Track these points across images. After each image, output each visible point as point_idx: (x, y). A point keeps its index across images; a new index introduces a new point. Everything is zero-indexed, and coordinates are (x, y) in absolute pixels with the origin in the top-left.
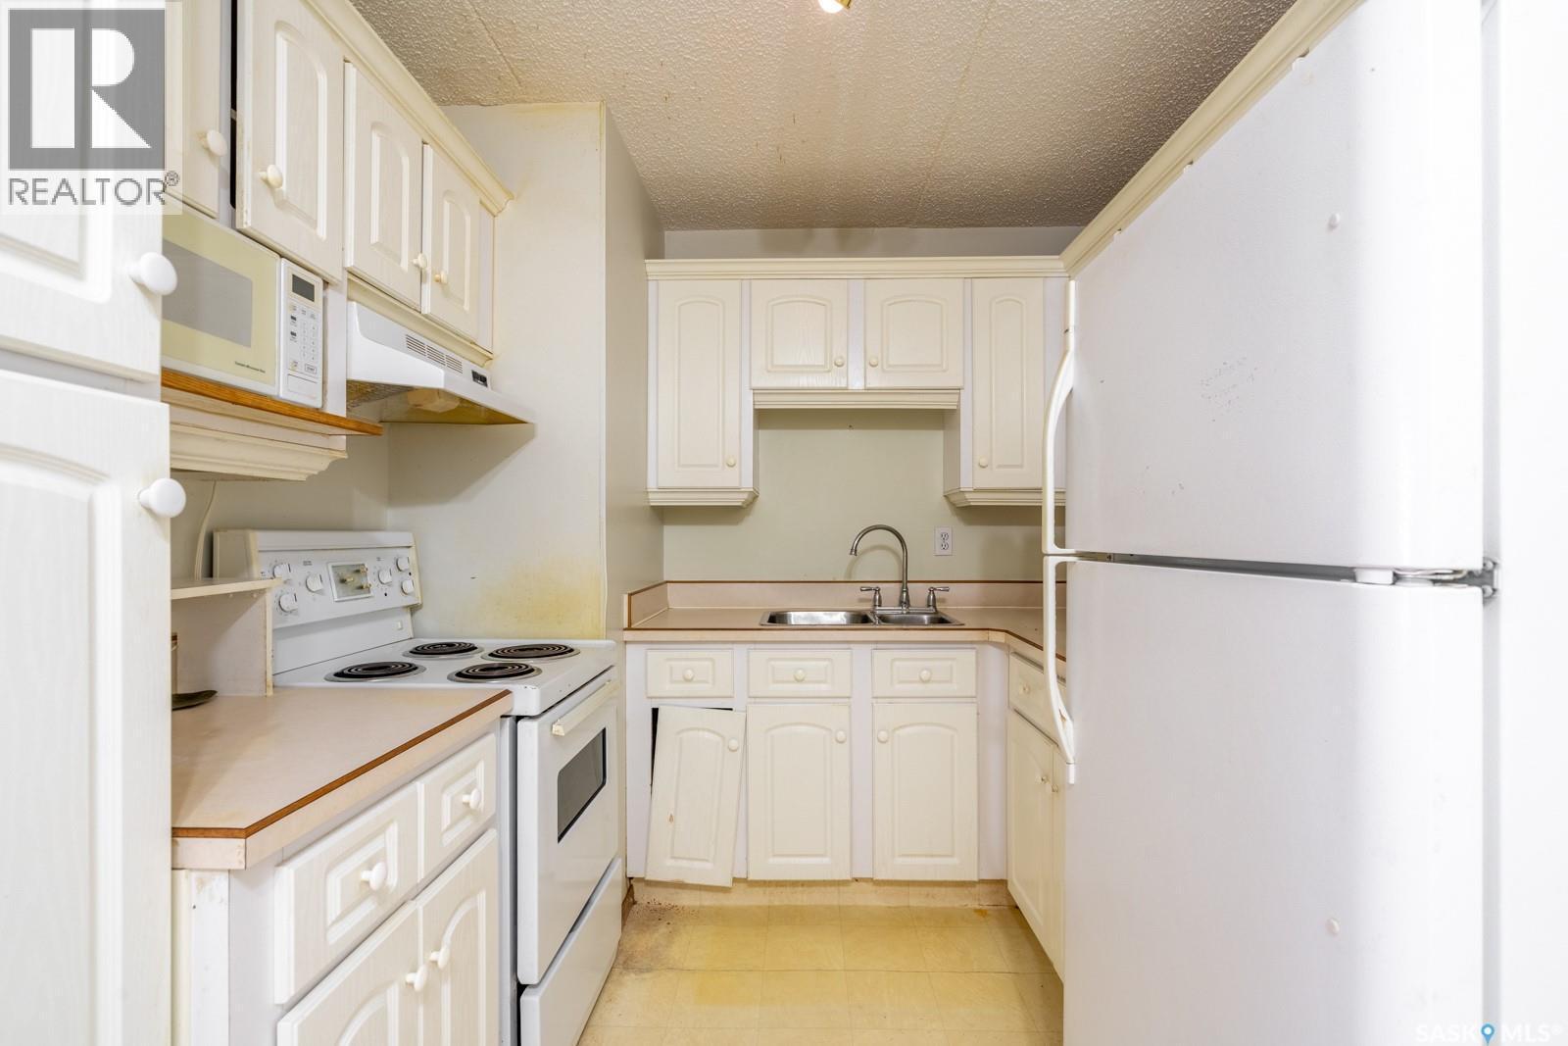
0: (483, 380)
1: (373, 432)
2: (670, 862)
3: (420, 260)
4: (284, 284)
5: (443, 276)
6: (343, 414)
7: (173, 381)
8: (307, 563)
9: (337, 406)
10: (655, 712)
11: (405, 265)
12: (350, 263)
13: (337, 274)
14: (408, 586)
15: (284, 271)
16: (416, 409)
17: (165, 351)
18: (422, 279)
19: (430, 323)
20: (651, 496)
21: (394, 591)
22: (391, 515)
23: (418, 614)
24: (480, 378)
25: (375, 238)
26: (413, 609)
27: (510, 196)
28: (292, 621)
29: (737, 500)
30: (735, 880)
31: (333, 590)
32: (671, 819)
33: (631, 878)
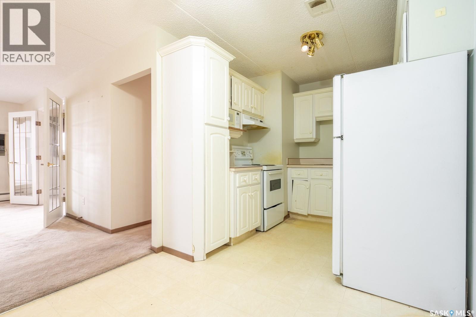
0: (262, 122)
1: (245, 131)
2: (295, 209)
3: (252, 106)
4: (236, 114)
5: (255, 107)
6: (242, 129)
7: (230, 128)
8: (238, 150)
9: (241, 128)
10: (293, 180)
11: (250, 107)
12: (243, 109)
13: (241, 111)
14: (251, 156)
15: (236, 112)
16: (252, 127)
17: (229, 125)
18: (252, 108)
19: (254, 114)
20: (295, 140)
21: (249, 156)
22: (249, 145)
23: (253, 161)
24: (261, 121)
25: (246, 105)
26: (252, 160)
27: (266, 90)
28: (236, 158)
29: (313, 140)
30: (308, 214)
31: (241, 155)
32: (296, 201)
33: (289, 212)
